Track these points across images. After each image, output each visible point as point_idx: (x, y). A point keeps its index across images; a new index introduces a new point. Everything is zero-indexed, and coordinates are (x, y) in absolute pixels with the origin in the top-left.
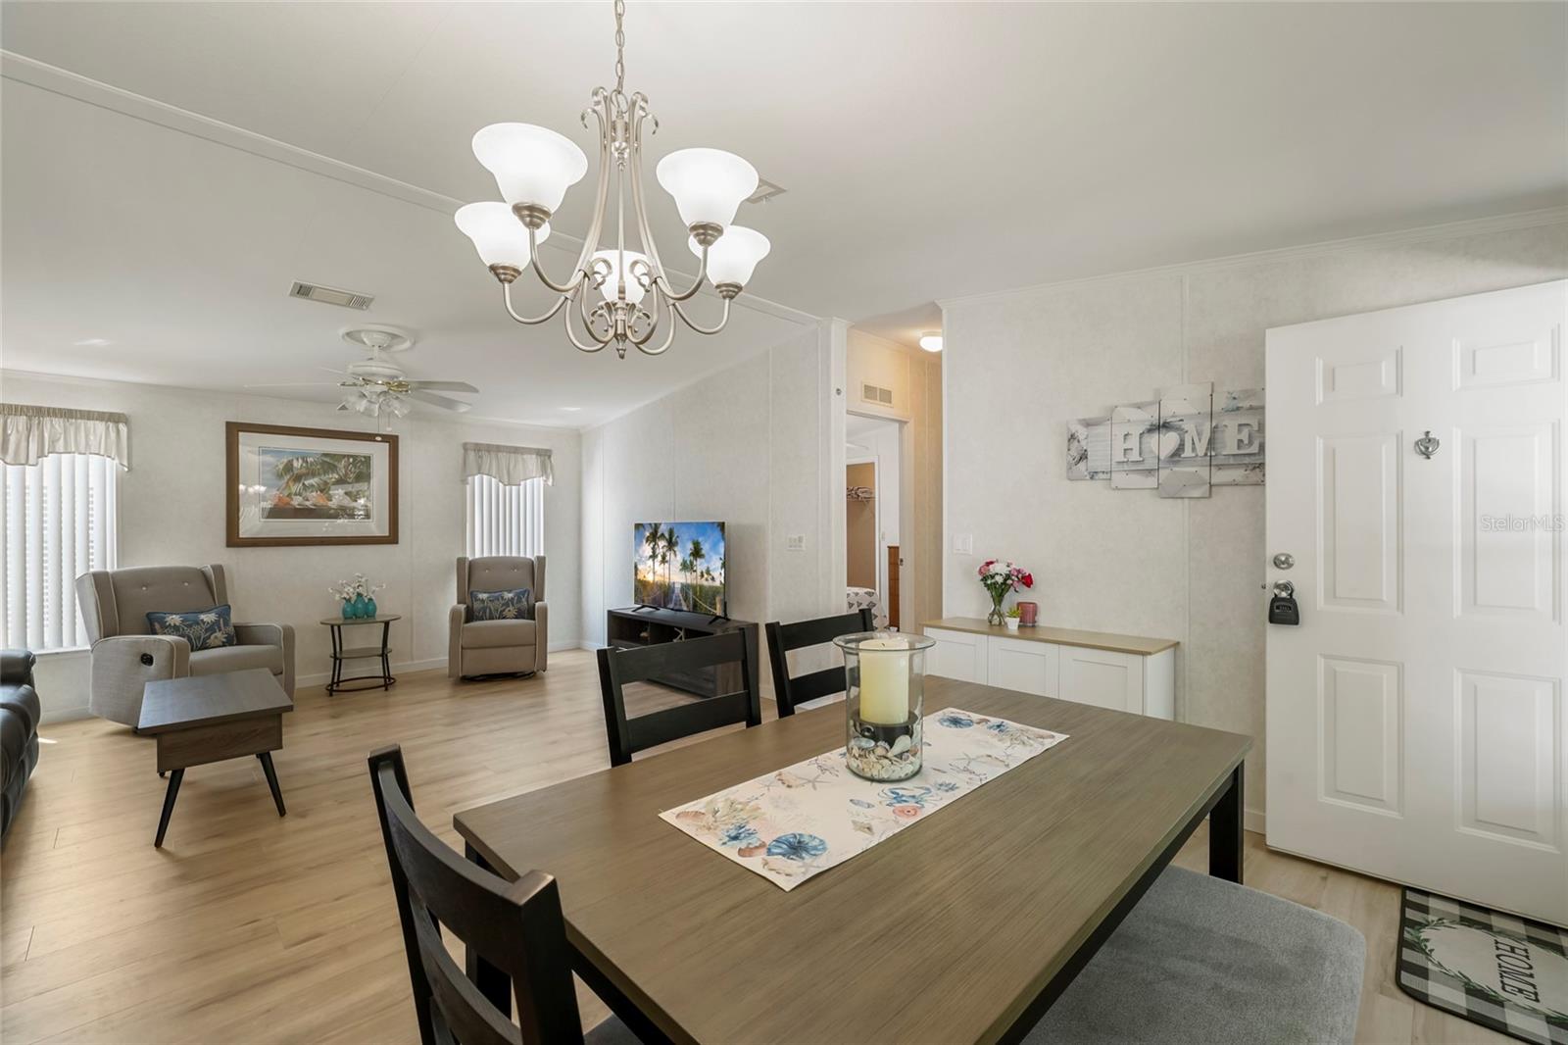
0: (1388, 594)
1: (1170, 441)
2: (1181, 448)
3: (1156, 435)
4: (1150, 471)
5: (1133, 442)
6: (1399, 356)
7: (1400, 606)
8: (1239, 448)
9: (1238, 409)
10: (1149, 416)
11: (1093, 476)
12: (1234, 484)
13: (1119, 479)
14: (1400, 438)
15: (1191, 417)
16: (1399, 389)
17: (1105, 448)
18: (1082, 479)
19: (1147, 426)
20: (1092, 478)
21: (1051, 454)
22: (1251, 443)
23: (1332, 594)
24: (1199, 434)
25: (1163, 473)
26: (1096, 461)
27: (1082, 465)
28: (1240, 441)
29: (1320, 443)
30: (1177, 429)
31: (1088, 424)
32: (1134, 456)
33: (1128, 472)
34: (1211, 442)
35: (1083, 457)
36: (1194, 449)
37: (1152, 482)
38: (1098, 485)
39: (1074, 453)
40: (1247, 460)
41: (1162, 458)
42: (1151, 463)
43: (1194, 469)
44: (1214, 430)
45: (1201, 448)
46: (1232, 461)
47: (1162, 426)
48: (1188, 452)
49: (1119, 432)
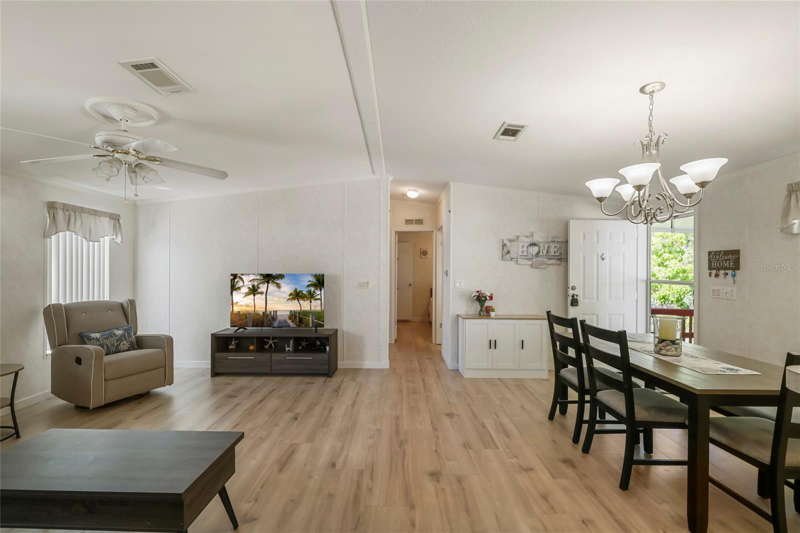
0: (595, 296)
1: (535, 250)
2: (539, 252)
3: (532, 247)
4: (530, 259)
5: (525, 249)
6: (598, 233)
7: (597, 299)
8: (554, 253)
9: (554, 241)
10: (529, 240)
11: (512, 259)
12: (553, 264)
13: (520, 261)
14: (598, 255)
15: (542, 242)
16: (598, 242)
17: (517, 249)
18: (508, 260)
19: (529, 244)
20: (511, 260)
21: (496, 251)
22: (557, 252)
23: (584, 297)
24: (544, 248)
25: (534, 260)
26: (513, 254)
27: (508, 255)
28: (555, 251)
29: (582, 254)
30: (538, 246)
31: (510, 241)
32: (525, 254)
33: (523, 259)
34: (547, 251)
35: (508, 252)
36: (543, 253)
37: (530, 263)
38: (513, 263)
39: (505, 251)
40: (556, 257)
41: (534, 254)
42: (530, 257)
43: (542, 259)
44: (548, 247)
45: (545, 252)
46: (552, 257)
47: (533, 244)
48: (541, 254)
49: (521, 245)
